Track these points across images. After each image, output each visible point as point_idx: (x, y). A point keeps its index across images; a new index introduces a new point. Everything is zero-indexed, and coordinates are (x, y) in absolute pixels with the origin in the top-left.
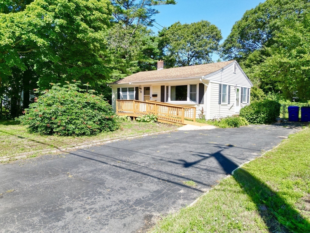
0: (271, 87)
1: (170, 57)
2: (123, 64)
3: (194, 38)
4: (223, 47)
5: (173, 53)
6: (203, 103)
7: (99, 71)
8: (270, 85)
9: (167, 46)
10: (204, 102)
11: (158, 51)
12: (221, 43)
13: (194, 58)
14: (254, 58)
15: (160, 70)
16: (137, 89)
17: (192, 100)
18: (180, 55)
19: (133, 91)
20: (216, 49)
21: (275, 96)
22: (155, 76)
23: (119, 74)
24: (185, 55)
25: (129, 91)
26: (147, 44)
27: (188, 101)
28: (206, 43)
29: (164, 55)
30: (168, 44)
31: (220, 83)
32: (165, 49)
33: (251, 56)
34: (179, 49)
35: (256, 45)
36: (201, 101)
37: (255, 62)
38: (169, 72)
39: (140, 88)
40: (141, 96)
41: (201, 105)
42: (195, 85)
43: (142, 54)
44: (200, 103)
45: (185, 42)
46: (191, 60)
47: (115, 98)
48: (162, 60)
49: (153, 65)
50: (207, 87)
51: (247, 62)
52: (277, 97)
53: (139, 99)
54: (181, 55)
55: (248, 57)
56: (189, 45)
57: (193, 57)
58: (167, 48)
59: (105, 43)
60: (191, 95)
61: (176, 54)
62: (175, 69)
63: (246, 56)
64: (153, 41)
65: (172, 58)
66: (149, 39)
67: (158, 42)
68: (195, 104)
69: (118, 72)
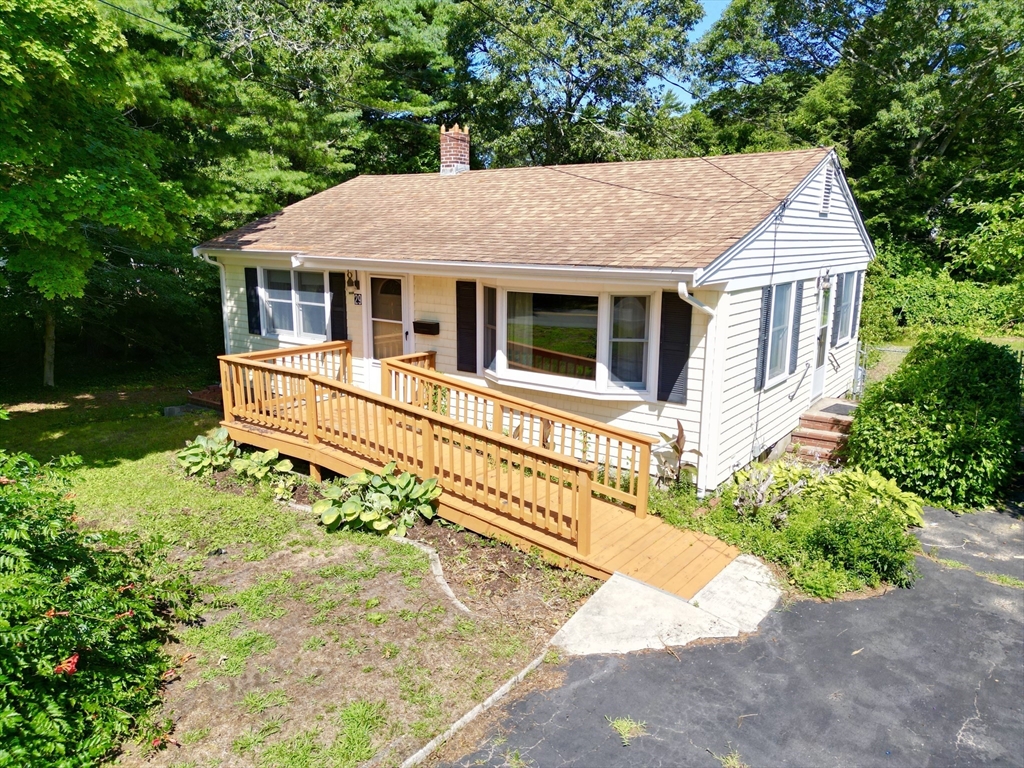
0: (886, 220)
1: (498, 89)
2: (294, 127)
3: (592, 13)
4: (704, 53)
5: (509, 76)
6: (683, 401)
7: (102, 209)
8: (883, 214)
9: (484, 44)
10: (690, 394)
11: (448, 61)
12: (697, 35)
13: (591, 95)
14: (828, 106)
15: (454, 174)
16: (339, 282)
17: (622, 379)
18: (539, 84)
19: (321, 290)
20: (678, 61)
21: (894, 255)
22: (428, 215)
23: (276, 173)
24: (556, 83)
25: (302, 288)
26: (396, 34)
27: (603, 385)
28: (643, 35)
29: (476, 82)
30: (489, 34)
31: (765, 281)
32: (478, 56)
33: (816, 94)
34: (535, 60)
35: (828, 46)
36: (671, 385)
37: (831, 120)
38: (498, 196)
39: (351, 283)
40: (360, 317)
41: (670, 410)
42: (643, 301)
43: (378, 79)
44: (664, 394)
45: (560, 28)
46: (577, 102)
47: (236, 313)
48: (461, 127)
49: (430, 121)
50: (709, 317)
51: (800, 118)
52: (902, 259)
53: (350, 331)
54: (542, 86)
55: (805, 100)
56: (571, 41)
57: (585, 89)
58: (485, 50)
59: (108, 43)
60: (615, 350)
61: (524, 78)
62: (524, 178)
63: (794, 94)
64: (429, 19)
65: (504, 94)
66: (410, 11)
67: (446, 23)
68: (638, 398)
69: (273, 162)
